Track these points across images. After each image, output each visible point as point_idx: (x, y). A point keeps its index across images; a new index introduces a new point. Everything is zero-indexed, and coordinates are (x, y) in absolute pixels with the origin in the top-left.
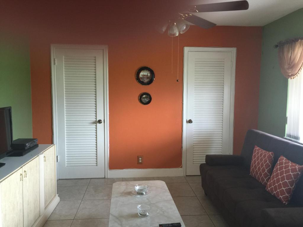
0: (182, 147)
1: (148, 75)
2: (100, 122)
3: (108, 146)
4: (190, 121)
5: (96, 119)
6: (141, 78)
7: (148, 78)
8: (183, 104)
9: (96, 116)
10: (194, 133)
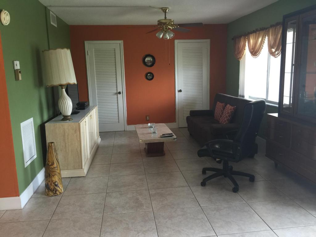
0: (175, 109)
1: (151, 60)
2: (120, 93)
3: (126, 109)
4: (180, 91)
5: (117, 91)
6: (146, 62)
7: (151, 62)
8: (175, 79)
9: (117, 89)
10: (183, 99)
